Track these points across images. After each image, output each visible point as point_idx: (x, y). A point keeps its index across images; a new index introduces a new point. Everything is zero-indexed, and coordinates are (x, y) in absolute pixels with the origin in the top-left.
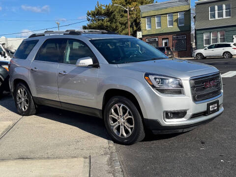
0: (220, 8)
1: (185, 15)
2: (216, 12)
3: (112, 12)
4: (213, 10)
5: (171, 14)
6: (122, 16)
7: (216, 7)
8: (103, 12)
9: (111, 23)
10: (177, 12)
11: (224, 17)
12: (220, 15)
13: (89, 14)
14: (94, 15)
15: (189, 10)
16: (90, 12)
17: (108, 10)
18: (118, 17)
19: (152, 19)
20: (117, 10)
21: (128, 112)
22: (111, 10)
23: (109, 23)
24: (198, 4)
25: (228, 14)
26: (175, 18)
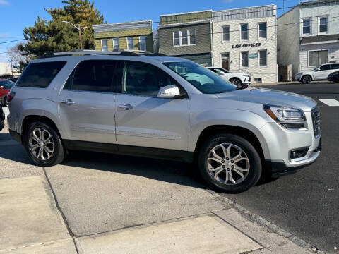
0: (185, 35)
1: (146, 39)
2: (181, 38)
3: (58, 31)
4: (177, 36)
5: (132, 37)
6: (71, 36)
7: (180, 33)
8: (47, 29)
9: (57, 44)
10: (138, 36)
11: (189, 44)
12: (185, 42)
13: (26, 32)
14: (34, 32)
15: (151, 34)
16: (28, 28)
17: (54, 28)
18: (66, 36)
19: (109, 41)
20: (65, 28)
21: (240, 153)
22: (57, 28)
23: (55, 43)
24: (160, 28)
25: (193, 41)
26: (135, 42)
